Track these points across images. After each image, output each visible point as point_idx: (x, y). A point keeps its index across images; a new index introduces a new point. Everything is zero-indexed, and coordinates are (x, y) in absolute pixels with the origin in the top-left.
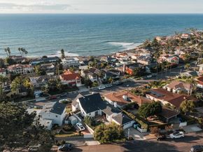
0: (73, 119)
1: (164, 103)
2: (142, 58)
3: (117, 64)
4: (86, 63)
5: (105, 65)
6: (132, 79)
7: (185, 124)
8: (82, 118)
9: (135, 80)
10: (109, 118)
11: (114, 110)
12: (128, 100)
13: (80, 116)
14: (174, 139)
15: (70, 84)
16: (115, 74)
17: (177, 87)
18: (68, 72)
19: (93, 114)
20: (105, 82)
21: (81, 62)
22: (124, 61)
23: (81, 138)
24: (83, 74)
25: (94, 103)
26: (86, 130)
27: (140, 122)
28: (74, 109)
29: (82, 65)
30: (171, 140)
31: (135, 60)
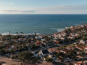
0: (40, 56)
1: (65, 52)
2: (62, 37)
3: (54, 39)
4: (43, 38)
5: (50, 39)
6: (58, 44)
7: (69, 58)
8: (42, 56)
9: (59, 45)
10: (49, 56)
11: (51, 54)
12: (55, 51)
13: (42, 55)
14: (65, 62)
15: (39, 46)
16: (53, 43)
17: (70, 48)
18: (38, 42)
19: (45, 55)
20: (49, 45)
21: (42, 38)
22: (56, 37)
23: (42, 61)
24: (42, 43)
25: (45, 52)
26: (43, 59)
27: (57, 57)
28: (40, 53)
29: (42, 39)
30: (64, 62)
31: (60, 37)
